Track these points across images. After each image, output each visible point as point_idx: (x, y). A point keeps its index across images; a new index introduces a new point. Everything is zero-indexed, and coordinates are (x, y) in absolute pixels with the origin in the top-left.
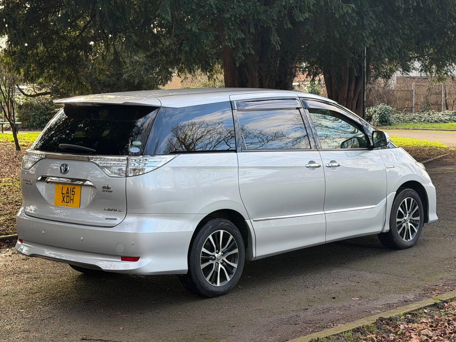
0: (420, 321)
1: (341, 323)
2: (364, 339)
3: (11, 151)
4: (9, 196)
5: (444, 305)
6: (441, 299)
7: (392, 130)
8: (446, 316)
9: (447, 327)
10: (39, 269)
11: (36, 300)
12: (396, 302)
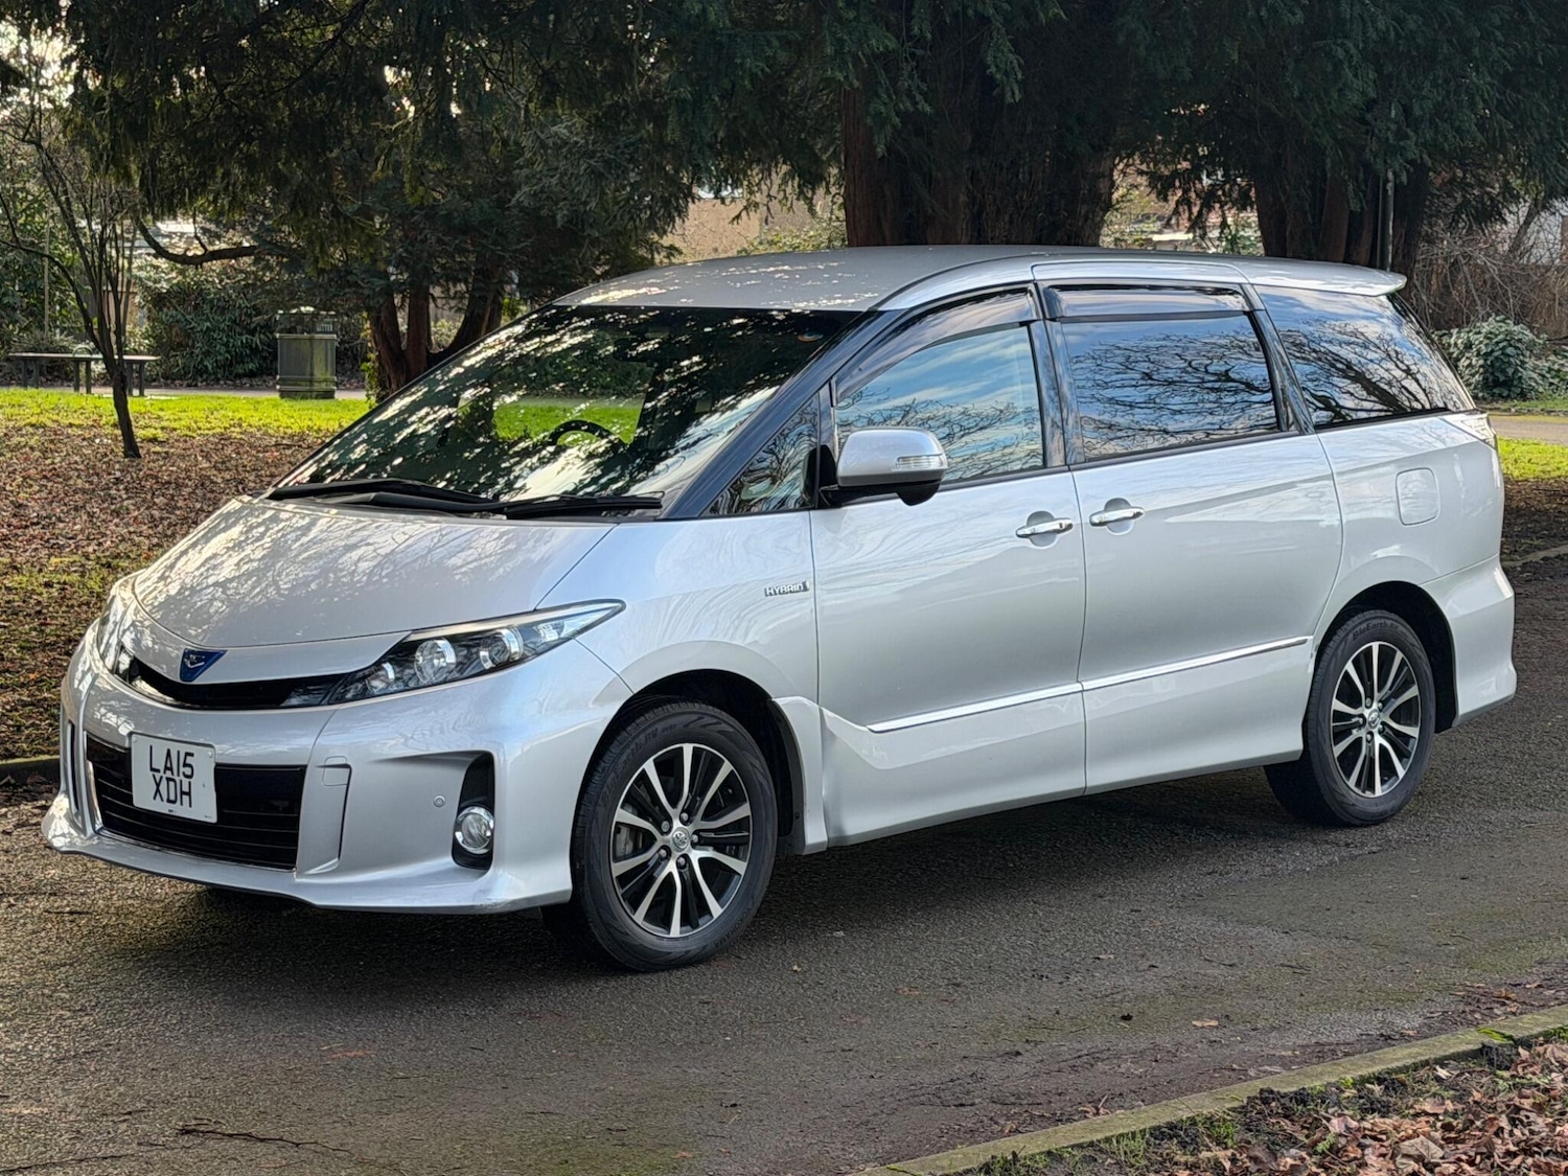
0: (1412, 1107)
1: (1126, 1105)
2: (1186, 1163)
3: (106, 459)
4: (49, 620)
5: (1518, 1054)
6: (1508, 1033)
7: (1530, 418)
8: (1514, 1094)
9: (1506, 1131)
10: (97, 884)
11: (55, 991)
12: (1352, 1039)
